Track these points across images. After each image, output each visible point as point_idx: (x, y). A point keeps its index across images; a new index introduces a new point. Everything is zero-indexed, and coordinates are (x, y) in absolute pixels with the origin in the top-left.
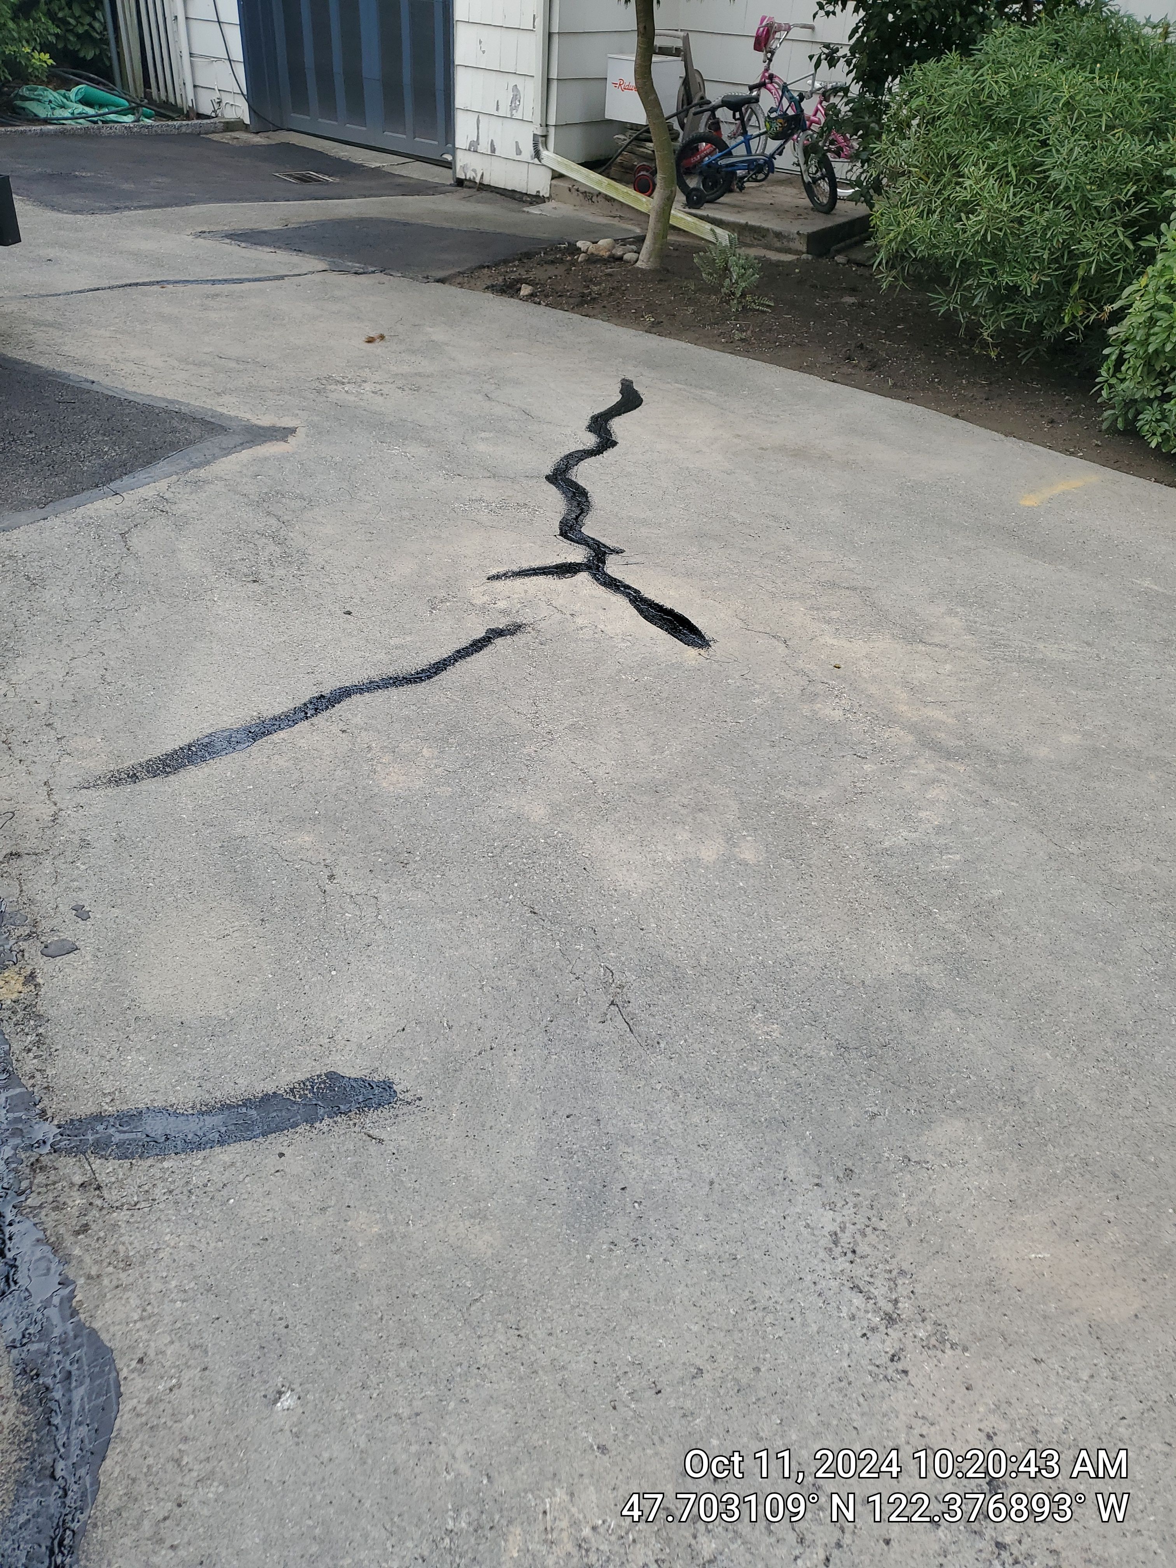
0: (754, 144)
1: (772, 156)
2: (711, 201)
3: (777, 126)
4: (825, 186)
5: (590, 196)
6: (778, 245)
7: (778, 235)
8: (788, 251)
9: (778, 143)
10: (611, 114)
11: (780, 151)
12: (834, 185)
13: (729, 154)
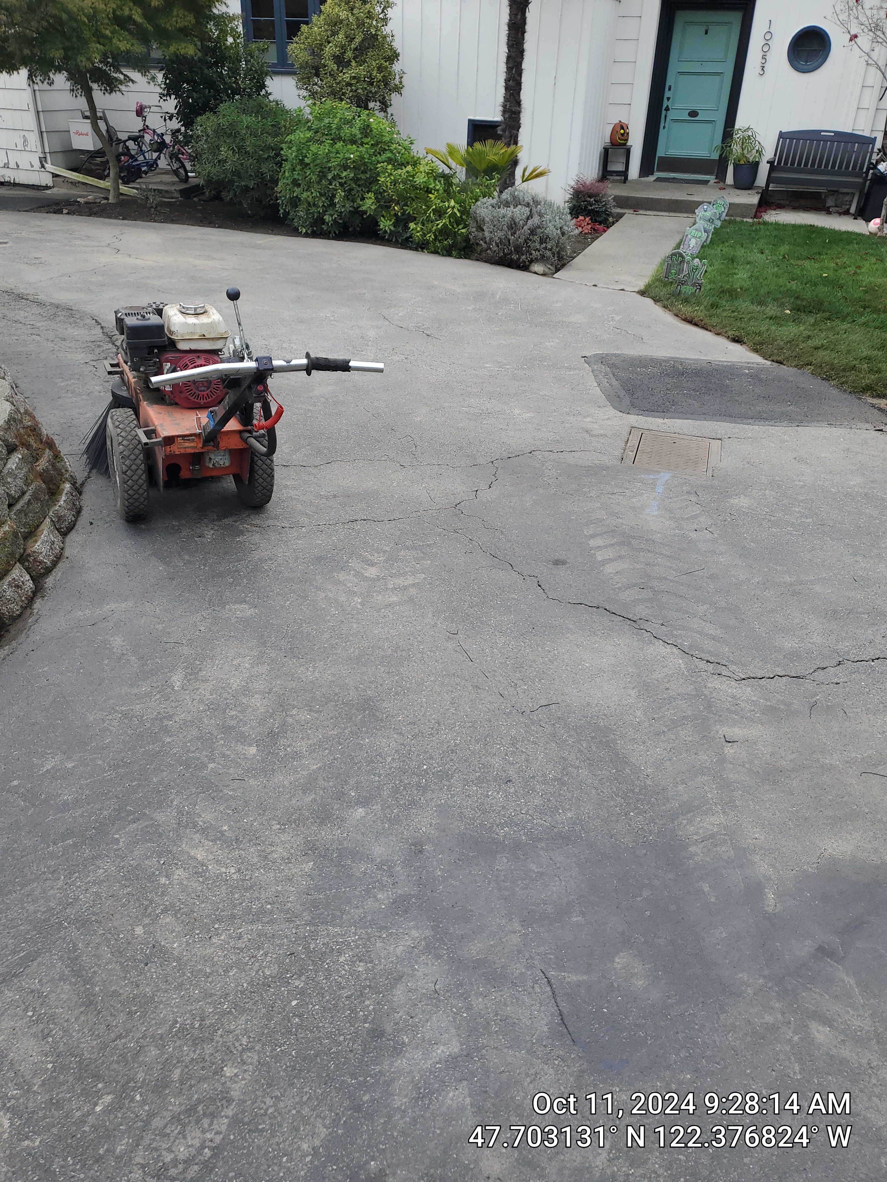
0: (146, 155)
1: (156, 160)
2: (133, 182)
3: (155, 146)
4: (182, 171)
5: (74, 184)
6: (167, 196)
7: (166, 191)
8: (172, 198)
9: (157, 154)
10: (76, 146)
11: (159, 157)
12: (186, 172)
13: (136, 160)
